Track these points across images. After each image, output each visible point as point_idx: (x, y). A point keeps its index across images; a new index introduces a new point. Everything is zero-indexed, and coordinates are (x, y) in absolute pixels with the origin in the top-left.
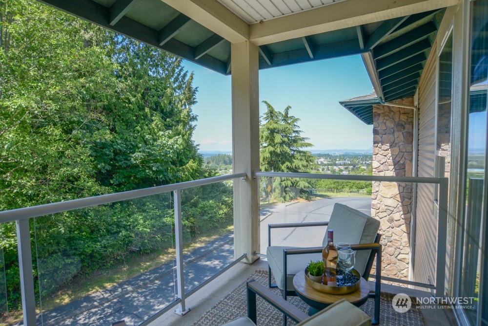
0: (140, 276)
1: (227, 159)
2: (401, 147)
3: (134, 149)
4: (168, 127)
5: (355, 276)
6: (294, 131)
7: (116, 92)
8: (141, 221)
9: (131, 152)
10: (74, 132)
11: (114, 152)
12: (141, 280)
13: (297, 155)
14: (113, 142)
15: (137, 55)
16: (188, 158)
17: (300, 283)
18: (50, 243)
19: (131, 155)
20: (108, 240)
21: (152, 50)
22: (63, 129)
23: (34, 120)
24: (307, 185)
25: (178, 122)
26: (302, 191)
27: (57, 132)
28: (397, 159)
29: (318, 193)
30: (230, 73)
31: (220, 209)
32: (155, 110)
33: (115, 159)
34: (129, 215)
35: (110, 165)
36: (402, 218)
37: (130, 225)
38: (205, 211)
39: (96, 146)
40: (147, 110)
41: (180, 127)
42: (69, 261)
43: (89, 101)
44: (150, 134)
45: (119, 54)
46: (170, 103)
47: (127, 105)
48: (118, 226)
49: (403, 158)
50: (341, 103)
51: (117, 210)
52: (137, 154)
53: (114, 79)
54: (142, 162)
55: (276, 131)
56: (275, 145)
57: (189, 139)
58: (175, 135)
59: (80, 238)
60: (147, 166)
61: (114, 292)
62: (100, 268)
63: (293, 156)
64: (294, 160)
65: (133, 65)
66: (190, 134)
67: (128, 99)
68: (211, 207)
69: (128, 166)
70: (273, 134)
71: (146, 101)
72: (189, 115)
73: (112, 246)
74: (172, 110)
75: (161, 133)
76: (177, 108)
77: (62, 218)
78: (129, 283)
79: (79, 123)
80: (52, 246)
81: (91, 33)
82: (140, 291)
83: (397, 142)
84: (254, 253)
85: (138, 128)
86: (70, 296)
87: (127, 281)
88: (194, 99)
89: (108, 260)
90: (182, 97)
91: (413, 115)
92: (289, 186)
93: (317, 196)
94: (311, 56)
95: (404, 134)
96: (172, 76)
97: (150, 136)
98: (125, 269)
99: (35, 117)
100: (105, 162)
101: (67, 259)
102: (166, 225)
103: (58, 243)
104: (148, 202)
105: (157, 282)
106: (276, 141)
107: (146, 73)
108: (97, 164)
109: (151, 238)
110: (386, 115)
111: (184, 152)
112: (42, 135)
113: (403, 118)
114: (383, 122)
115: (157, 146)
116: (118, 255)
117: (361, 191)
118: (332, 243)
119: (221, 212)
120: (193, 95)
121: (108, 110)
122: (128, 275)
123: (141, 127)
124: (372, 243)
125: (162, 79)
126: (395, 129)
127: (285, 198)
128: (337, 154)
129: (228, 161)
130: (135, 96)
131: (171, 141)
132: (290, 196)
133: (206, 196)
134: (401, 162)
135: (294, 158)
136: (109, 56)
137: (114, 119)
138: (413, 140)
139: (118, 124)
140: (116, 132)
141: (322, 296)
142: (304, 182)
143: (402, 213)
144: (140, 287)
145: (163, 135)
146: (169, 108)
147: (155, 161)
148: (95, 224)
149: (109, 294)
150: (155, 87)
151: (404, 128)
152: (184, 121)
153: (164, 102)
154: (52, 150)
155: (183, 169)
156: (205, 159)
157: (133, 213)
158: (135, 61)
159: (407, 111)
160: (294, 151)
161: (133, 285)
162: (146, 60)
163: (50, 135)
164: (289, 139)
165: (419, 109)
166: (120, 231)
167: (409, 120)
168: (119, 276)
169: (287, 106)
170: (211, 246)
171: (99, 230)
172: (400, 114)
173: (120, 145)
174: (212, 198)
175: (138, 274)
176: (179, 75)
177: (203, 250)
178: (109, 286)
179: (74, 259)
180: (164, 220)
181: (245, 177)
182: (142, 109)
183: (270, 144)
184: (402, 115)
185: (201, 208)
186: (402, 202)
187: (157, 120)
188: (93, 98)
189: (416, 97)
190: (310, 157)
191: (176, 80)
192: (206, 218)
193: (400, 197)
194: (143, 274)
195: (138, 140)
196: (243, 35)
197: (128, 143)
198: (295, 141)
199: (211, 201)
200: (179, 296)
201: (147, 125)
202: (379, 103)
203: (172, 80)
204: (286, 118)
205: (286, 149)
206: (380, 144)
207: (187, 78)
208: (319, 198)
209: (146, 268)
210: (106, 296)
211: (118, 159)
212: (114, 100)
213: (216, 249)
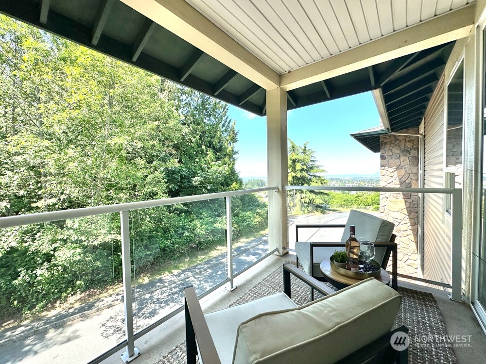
0: (197, 265)
1: (259, 182)
2: (407, 169)
3: (194, 174)
4: (218, 159)
5: (375, 266)
6: (311, 161)
7: (182, 135)
8: (199, 226)
9: (192, 177)
10: (154, 163)
11: (180, 176)
12: (198, 269)
13: (314, 179)
14: (180, 170)
15: (196, 108)
16: (232, 181)
17: (327, 269)
18: (137, 239)
19: (192, 179)
20: (175, 239)
21: (206, 105)
22: (146, 161)
23: (128, 155)
24: (322, 202)
25: (225, 155)
26: (317, 206)
27: (143, 162)
28: (404, 179)
29: (331, 208)
30: (265, 114)
31: (255, 218)
32: (209, 147)
33: (181, 182)
34: (191, 221)
35: (178, 185)
36: (410, 229)
37: (191, 229)
38: (244, 220)
39: (168, 173)
40: (203, 147)
41: (226, 159)
42: (149, 253)
43: (163, 141)
44: (205, 164)
45: (184, 108)
46: (219, 142)
47: (189, 144)
48: (183, 229)
49: (409, 178)
50: (352, 135)
51: (182, 218)
52: (196, 178)
53: (181, 125)
54: (200, 184)
55: (297, 161)
56: (296, 171)
57: (233, 167)
58: (223, 164)
59: (157, 237)
60: (203, 187)
61: (179, 277)
62: (169, 259)
63: (310, 180)
64: (311, 183)
65: (193, 115)
66: (234, 164)
67: (190, 139)
68: (249, 217)
69: (191, 187)
70: (294, 163)
71: (203, 141)
72: (233, 150)
73: (178, 243)
74: (221, 147)
75: (213, 163)
76: (224, 145)
77: (145, 222)
78: (189, 270)
79: (157, 156)
80: (138, 242)
81: (165, 94)
82: (197, 276)
83: (403, 165)
84: (284, 248)
85: (197, 160)
86: (149, 278)
87: (188, 269)
88: (236, 139)
89: (175, 252)
90: (228, 138)
91: (418, 141)
92: (307, 202)
93: (330, 210)
94: (329, 96)
95: (410, 158)
96: (221, 123)
97: (206, 166)
98: (187, 260)
99: (129, 153)
100: (174, 184)
101: (147, 251)
102: (216, 229)
103: (142, 240)
104: (204, 212)
105: (208, 270)
106: (297, 169)
107: (202, 120)
108: (169, 185)
109: (205, 238)
110: (392, 144)
111: (230, 176)
112: (133, 165)
113: (409, 145)
114: (389, 149)
115: (211, 172)
116: (182, 250)
117: (368, 207)
118: (354, 236)
119: (256, 220)
120: (235, 136)
121: (176, 147)
122: (189, 264)
123: (199, 159)
124: (387, 242)
125: (214, 125)
126: (401, 154)
127: (304, 211)
128: (346, 178)
129: (261, 184)
130: (195, 138)
131: (221, 169)
132: (308, 210)
133: (245, 209)
134: (407, 182)
135: (311, 181)
136: (177, 110)
137: (180, 154)
138: (418, 163)
139: (183, 157)
140: (182, 163)
141: (346, 280)
142: (319, 200)
143: (409, 224)
144: (197, 273)
145: (214, 164)
146: (218, 146)
147: (210, 183)
148: (167, 227)
149: (176, 278)
150: (209, 131)
151: (410, 153)
152: (229, 155)
153: (215, 141)
154: (139, 174)
155: (229, 189)
156: (244, 182)
157: (193, 220)
158: (195, 112)
159: (413, 139)
160: (311, 176)
161: (192, 272)
162: (202, 112)
163: (138, 165)
164: (307, 167)
165: (425, 136)
166: (184, 233)
167: (415, 146)
168: (182, 265)
169: (306, 142)
170: (249, 245)
171: (169, 231)
172: (406, 142)
173: (185, 172)
174: (249, 210)
175: (196, 264)
176: (225, 122)
177: (242, 248)
178: (175, 272)
179: (152, 251)
180: (215, 225)
181: (277, 190)
182: (200, 146)
183: (292, 171)
184: (407, 143)
185: (241, 217)
186: (409, 215)
187: (210, 153)
188: (167, 139)
189: (422, 126)
190: (324, 180)
191: (224, 125)
192: (245, 224)
193: (407, 211)
194: (199, 264)
195: (197, 169)
196: (275, 83)
197: (190, 170)
198: (312, 168)
199: (248, 213)
200: (229, 276)
201: (203, 158)
202: (387, 133)
203: (221, 125)
204: (304, 151)
205: (305, 174)
206: (387, 167)
207: (231, 124)
208: (332, 212)
209: (202, 260)
210: (173, 279)
211: (183, 181)
212: (181, 141)
213: (252, 248)
